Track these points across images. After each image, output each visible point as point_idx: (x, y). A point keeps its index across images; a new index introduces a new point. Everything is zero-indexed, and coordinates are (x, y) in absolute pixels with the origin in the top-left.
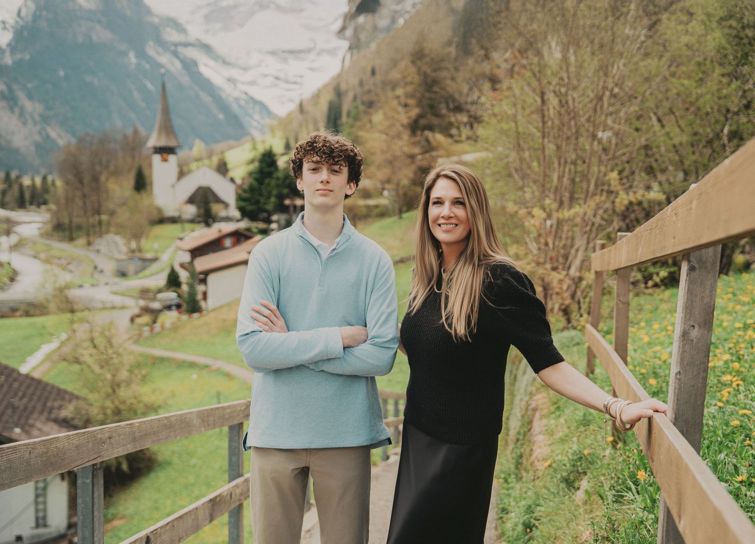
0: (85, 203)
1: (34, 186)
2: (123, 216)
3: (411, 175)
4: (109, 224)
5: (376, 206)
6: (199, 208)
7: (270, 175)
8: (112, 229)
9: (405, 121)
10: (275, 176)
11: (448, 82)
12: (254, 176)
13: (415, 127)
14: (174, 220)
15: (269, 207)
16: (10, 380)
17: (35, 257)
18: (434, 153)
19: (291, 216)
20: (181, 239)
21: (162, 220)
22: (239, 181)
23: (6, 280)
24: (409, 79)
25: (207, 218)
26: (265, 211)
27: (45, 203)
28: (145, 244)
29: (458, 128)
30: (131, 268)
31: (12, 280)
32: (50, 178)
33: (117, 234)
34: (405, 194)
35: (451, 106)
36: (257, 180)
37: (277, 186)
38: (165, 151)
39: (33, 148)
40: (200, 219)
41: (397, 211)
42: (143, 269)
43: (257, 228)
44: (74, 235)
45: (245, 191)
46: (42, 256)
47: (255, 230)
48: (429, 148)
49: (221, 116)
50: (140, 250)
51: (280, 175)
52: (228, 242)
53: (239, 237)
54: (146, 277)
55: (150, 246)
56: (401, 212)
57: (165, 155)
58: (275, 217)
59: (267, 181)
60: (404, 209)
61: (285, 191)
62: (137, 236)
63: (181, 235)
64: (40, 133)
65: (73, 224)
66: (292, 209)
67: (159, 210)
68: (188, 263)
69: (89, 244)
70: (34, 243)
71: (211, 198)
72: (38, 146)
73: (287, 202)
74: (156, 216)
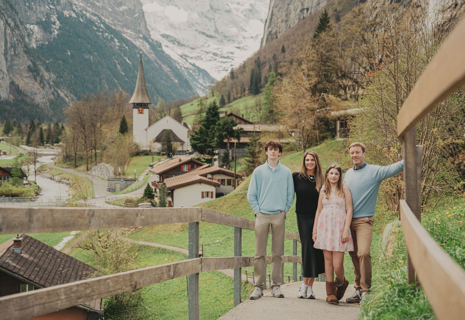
0: (86, 142)
1: (49, 129)
2: (112, 150)
3: (312, 123)
4: (102, 156)
5: (288, 144)
6: (163, 145)
7: (214, 122)
8: (104, 159)
9: (308, 86)
10: (217, 123)
11: (338, 59)
12: (202, 123)
13: (314, 90)
14: (146, 153)
15: (213, 144)
16: (55, 257)
17: (51, 179)
18: (328, 108)
19: (228, 151)
20: (152, 166)
21: (138, 153)
22: (190, 127)
23: (33, 194)
24: (311, 57)
25: (169, 152)
26: (211, 147)
27: (57, 142)
28: (128, 169)
29: (345, 90)
30: (118, 186)
31: (37, 194)
32: (60, 125)
33: (107, 163)
34: (308, 136)
35: (340, 75)
36: (204, 125)
37: (219, 130)
38: (140, 106)
39: (48, 104)
40: (165, 153)
41: (302, 147)
42: (127, 186)
43: (204, 159)
44: (77, 164)
45: (196, 133)
46: (56, 178)
47: (203, 160)
48: (324, 104)
49: (176, 81)
50: (123, 174)
51: (221, 122)
52: (185, 168)
53: (193, 164)
54: (128, 192)
55: (130, 170)
56: (305, 148)
57: (141, 109)
58: (217, 152)
59: (212, 126)
60: (307, 145)
61: (224, 133)
62: (122, 164)
63: (152, 164)
64: (53, 94)
65: (77, 156)
66: (228, 145)
67: (137, 146)
68: (158, 183)
69: (88, 170)
70: (51, 169)
71: (172, 138)
72: (52, 102)
73: (225, 141)
74: (134, 151)
